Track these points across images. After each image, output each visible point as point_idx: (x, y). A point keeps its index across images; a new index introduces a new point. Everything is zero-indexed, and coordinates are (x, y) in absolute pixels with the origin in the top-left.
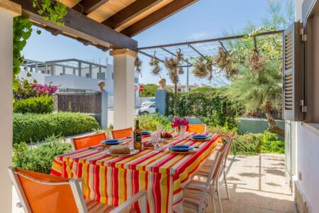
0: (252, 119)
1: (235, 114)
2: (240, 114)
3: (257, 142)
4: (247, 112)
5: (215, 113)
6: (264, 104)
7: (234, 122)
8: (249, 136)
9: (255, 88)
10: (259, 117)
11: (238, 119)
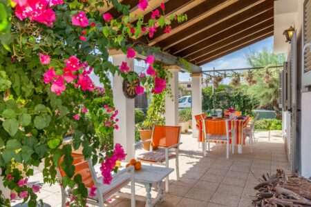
0: (264, 111)
1: (252, 107)
2: (256, 108)
3: (268, 124)
4: (261, 105)
5: (237, 106)
6: (272, 100)
7: (251, 113)
8: (263, 120)
9: (266, 91)
10: (269, 109)
11: (254, 111)
